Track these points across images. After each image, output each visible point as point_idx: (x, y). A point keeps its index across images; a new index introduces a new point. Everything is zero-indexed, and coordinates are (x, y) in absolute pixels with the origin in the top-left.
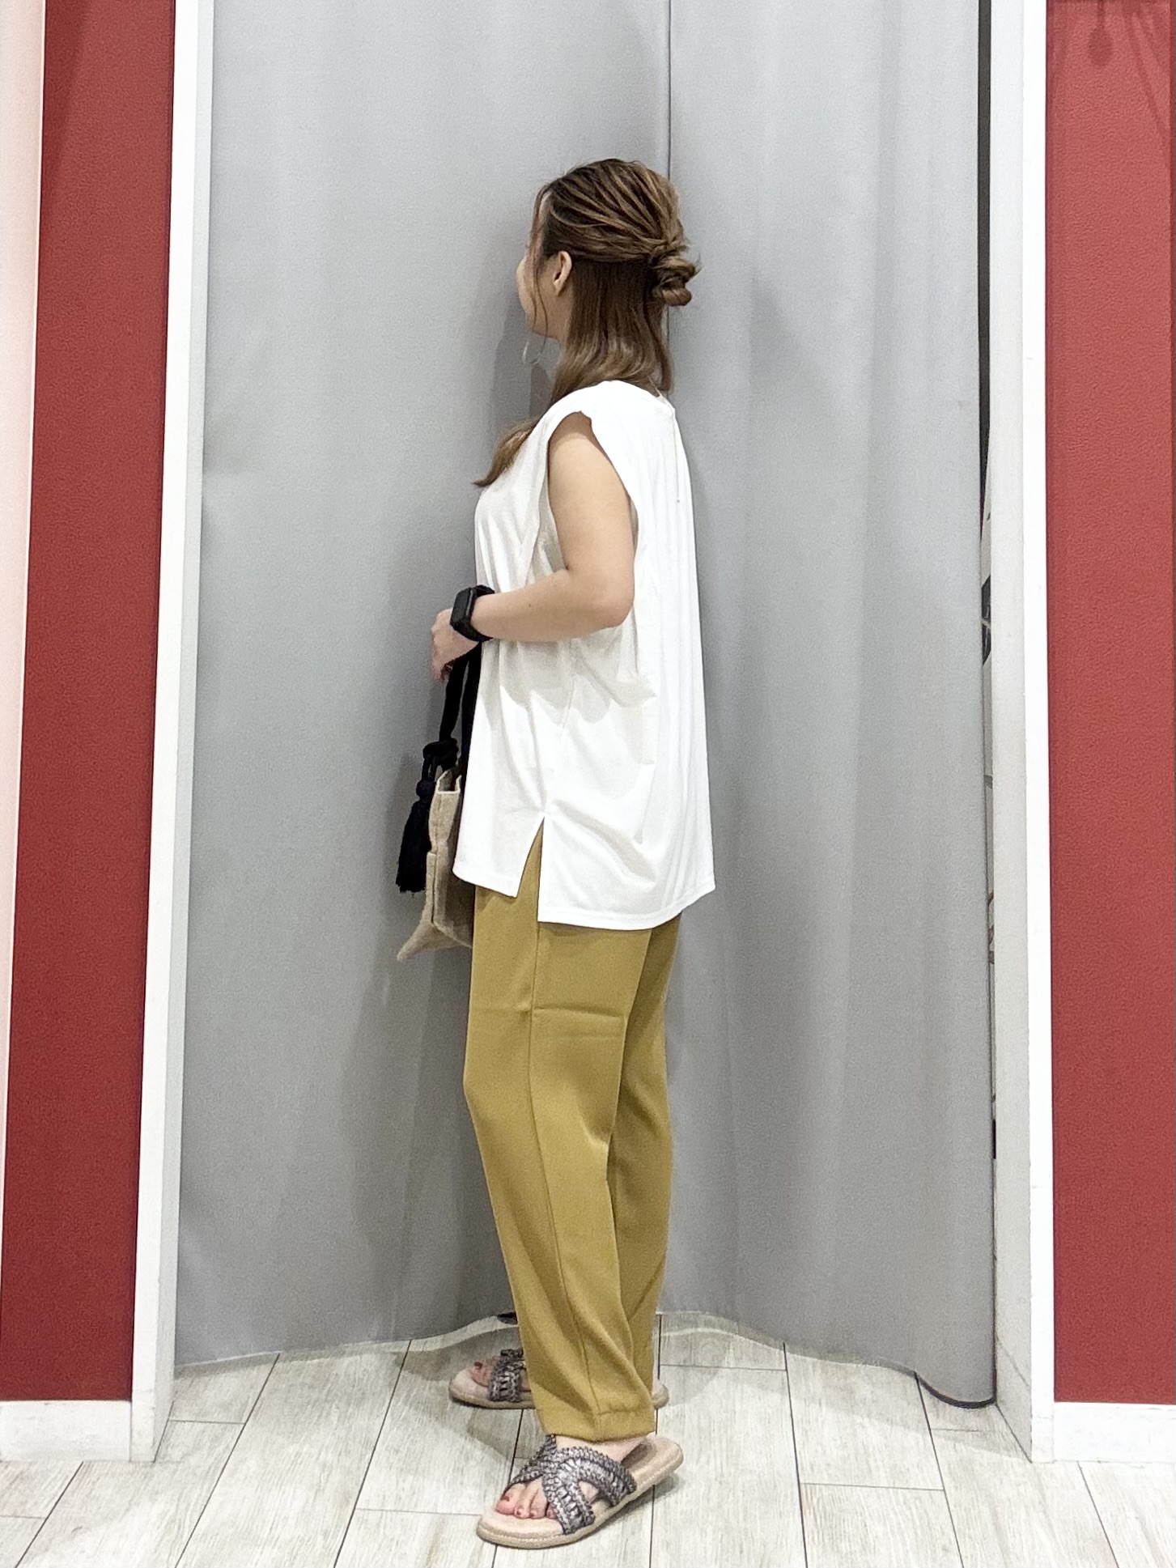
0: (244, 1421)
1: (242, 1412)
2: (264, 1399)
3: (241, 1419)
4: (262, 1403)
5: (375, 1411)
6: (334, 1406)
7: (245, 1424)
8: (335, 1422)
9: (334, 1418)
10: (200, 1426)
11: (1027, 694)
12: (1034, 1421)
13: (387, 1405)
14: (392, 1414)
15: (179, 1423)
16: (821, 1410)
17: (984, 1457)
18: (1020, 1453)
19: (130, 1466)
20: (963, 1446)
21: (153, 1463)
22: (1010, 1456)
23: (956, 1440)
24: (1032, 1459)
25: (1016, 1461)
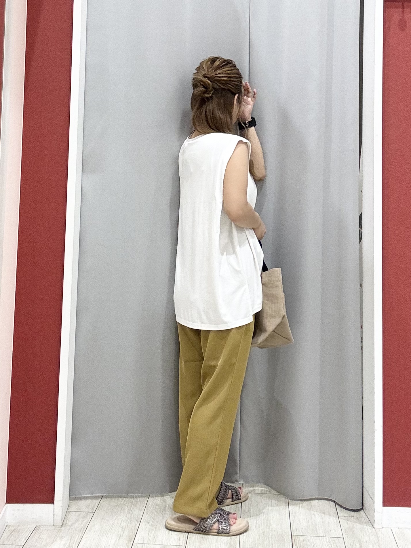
0: (94, 511)
1: (93, 508)
2: (101, 504)
3: (93, 510)
4: (101, 505)
5: (141, 508)
6: (126, 506)
7: (94, 513)
8: (127, 511)
9: (126, 510)
10: (78, 513)
11: (375, 254)
12: (375, 514)
13: (145, 506)
14: (147, 509)
15: (71, 512)
16: (300, 509)
17: (357, 526)
18: (371, 525)
19: (53, 527)
20: (350, 522)
21: (62, 526)
22: (367, 526)
23: (348, 520)
24: (374, 527)
25: (369, 528)
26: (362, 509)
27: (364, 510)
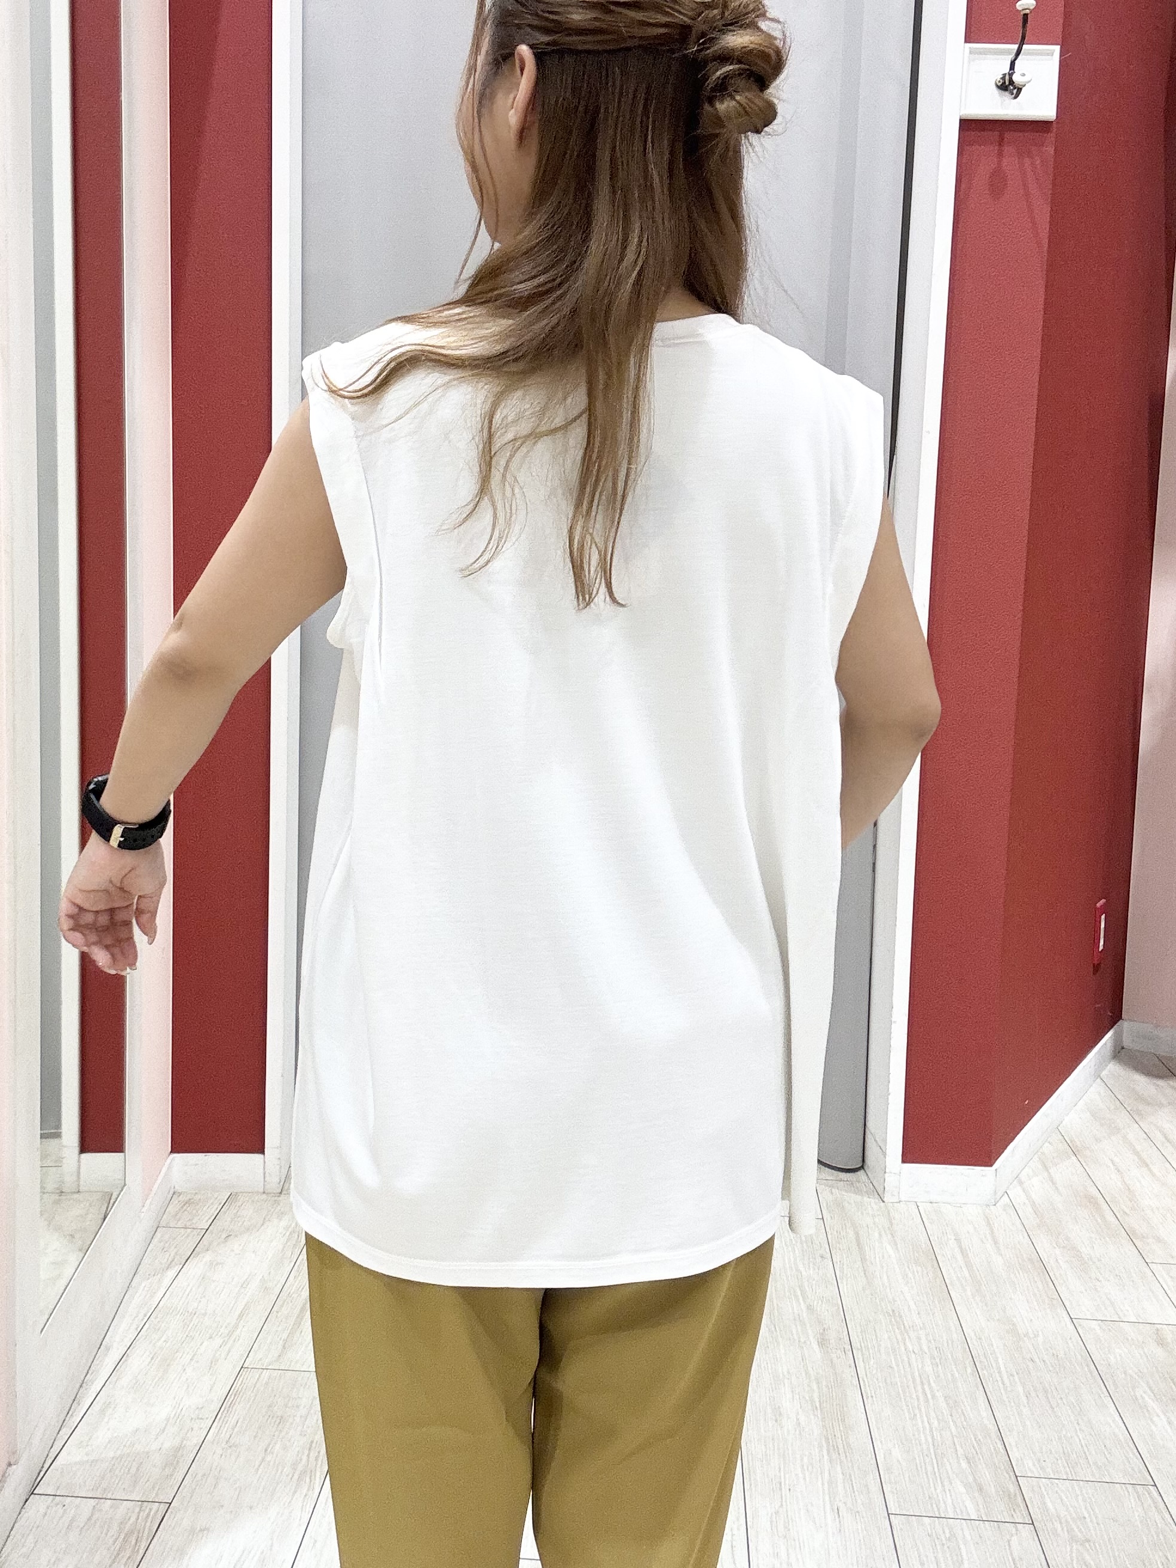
12: (887, 1176)
17: (851, 1199)
18: (877, 1196)
19: (264, 1196)
20: (837, 1191)
21: (281, 1193)
22: (869, 1197)
23: (832, 1186)
24: (885, 1200)
25: (872, 1202)
26: (862, 1167)
27: (867, 1171)
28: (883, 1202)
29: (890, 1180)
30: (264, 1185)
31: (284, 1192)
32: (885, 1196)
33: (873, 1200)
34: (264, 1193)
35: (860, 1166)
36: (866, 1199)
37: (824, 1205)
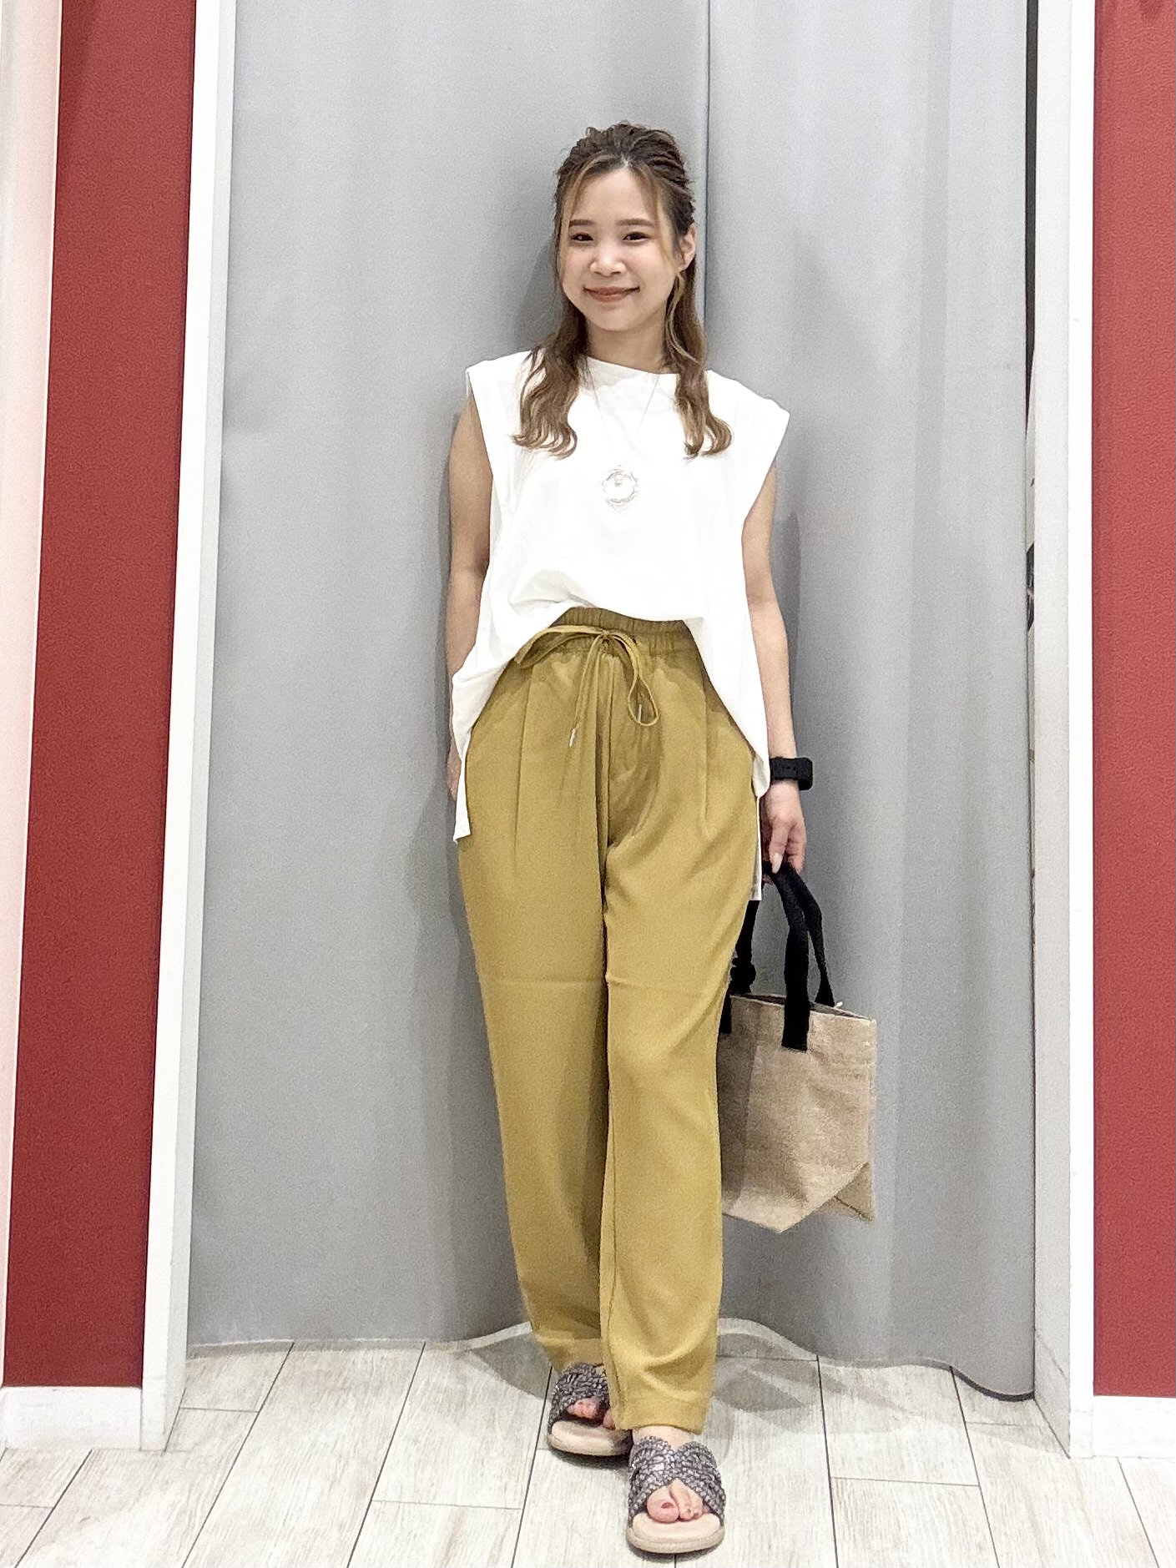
0: (258, 1409)
1: (255, 1400)
3: (255, 1407)
4: (277, 1391)
5: (393, 1400)
6: (351, 1394)
7: (259, 1413)
8: (352, 1411)
9: (351, 1406)
10: (211, 1415)
11: (1071, 666)
12: (1073, 1416)
14: (411, 1403)
15: (191, 1411)
16: (853, 1403)
17: (1021, 1452)
18: (1059, 1449)
19: (141, 1456)
20: (999, 1441)
21: (165, 1450)
22: (1047, 1451)
23: (992, 1434)
24: (1070, 1455)
25: (1053, 1456)
26: (1031, 1396)
27: (1038, 1401)
28: (1069, 1457)
29: (1078, 1425)
30: (141, 1438)
31: (171, 1449)
32: (1071, 1447)
33: (1051, 1455)
34: (140, 1450)
35: (1028, 1392)
36: (1042, 1453)
37: (980, 1465)
